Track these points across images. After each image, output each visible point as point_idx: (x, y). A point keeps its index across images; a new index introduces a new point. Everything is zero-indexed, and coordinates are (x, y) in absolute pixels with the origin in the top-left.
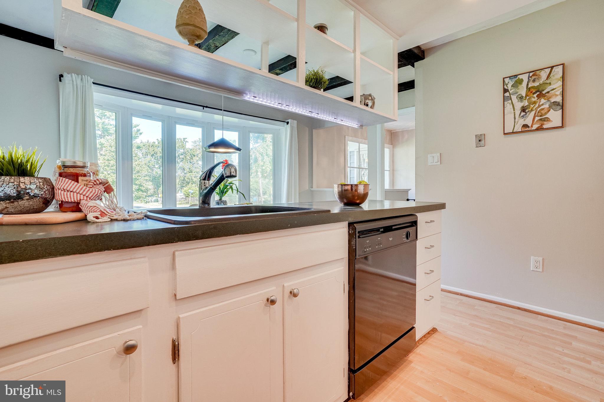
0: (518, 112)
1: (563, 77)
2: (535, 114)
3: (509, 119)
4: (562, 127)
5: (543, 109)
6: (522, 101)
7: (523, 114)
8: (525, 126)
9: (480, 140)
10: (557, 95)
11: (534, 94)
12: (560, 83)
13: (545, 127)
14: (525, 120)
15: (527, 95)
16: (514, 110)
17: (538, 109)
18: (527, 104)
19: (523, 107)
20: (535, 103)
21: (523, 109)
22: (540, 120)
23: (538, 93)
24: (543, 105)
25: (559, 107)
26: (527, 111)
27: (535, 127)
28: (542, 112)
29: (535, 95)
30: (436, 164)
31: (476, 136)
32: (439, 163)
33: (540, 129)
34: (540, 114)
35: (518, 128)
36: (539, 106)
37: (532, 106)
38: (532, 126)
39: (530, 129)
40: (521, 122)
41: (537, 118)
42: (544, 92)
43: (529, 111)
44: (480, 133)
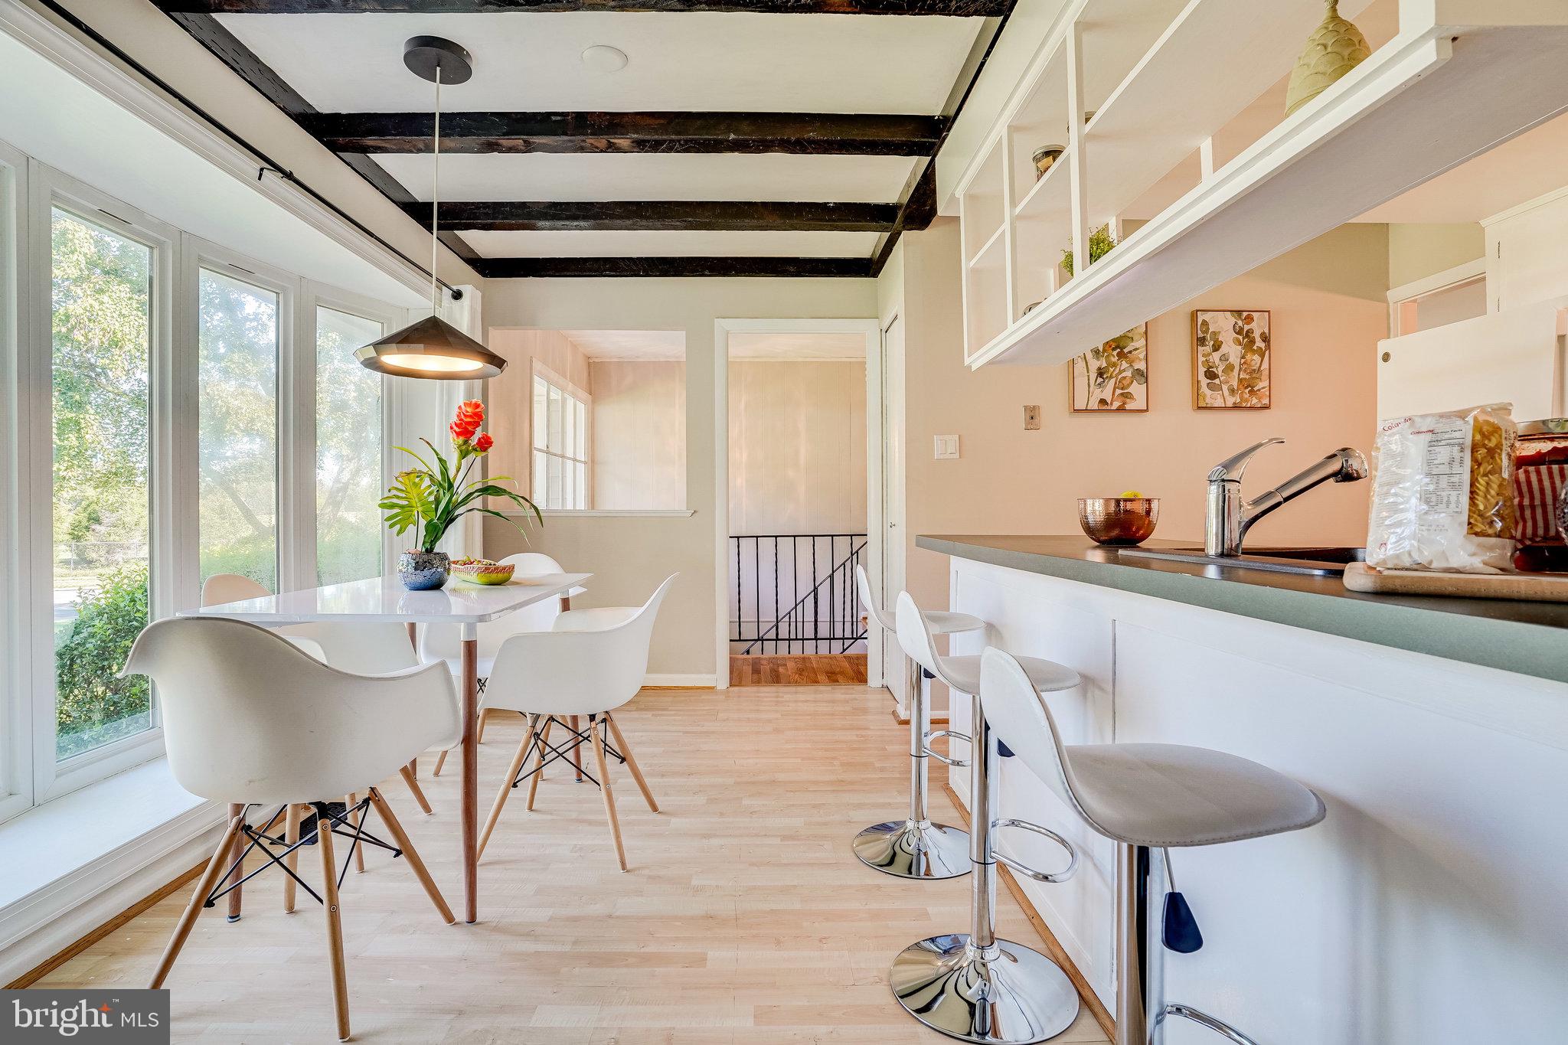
0: (1093, 375)
1: (1146, 333)
2: (1116, 383)
3: (1081, 384)
4: (1147, 410)
5: (1125, 378)
6: (1098, 359)
7: (1100, 380)
8: (1103, 401)
9: (1032, 415)
10: (1140, 360)
11: (1114, 349)
12: (1143, 342)
13: (1128, 407)
14: (1102, 391)
15: (1104, 350)
16: (1088, 372)
17: (1120, 377)
18: (1104, 365)
19: (1099, 369)
20: (1114, 365)
21: (1101, 373)
22: (1122, 394)
23: (1119, 350)
24: (1124, 370)
25: (1143, 379)
26: (1105, 376)
27: (1116, 405)
28: (1124, 382)
29: (1115, 353)
30: (952, 456)
31: (1026, 408)
32: (957, 456)
33: (1121, 409)
34: (1121, 385)
35: (1094, 404)
36: (1121, 372)
37: (1112, 370)
38: (1111, 404)
39: (1109, 408)
40: (1097, 394)
41: (1118, 392)
42: (1126, 351)
43: (1107, 377)
44: (1032, 404)
